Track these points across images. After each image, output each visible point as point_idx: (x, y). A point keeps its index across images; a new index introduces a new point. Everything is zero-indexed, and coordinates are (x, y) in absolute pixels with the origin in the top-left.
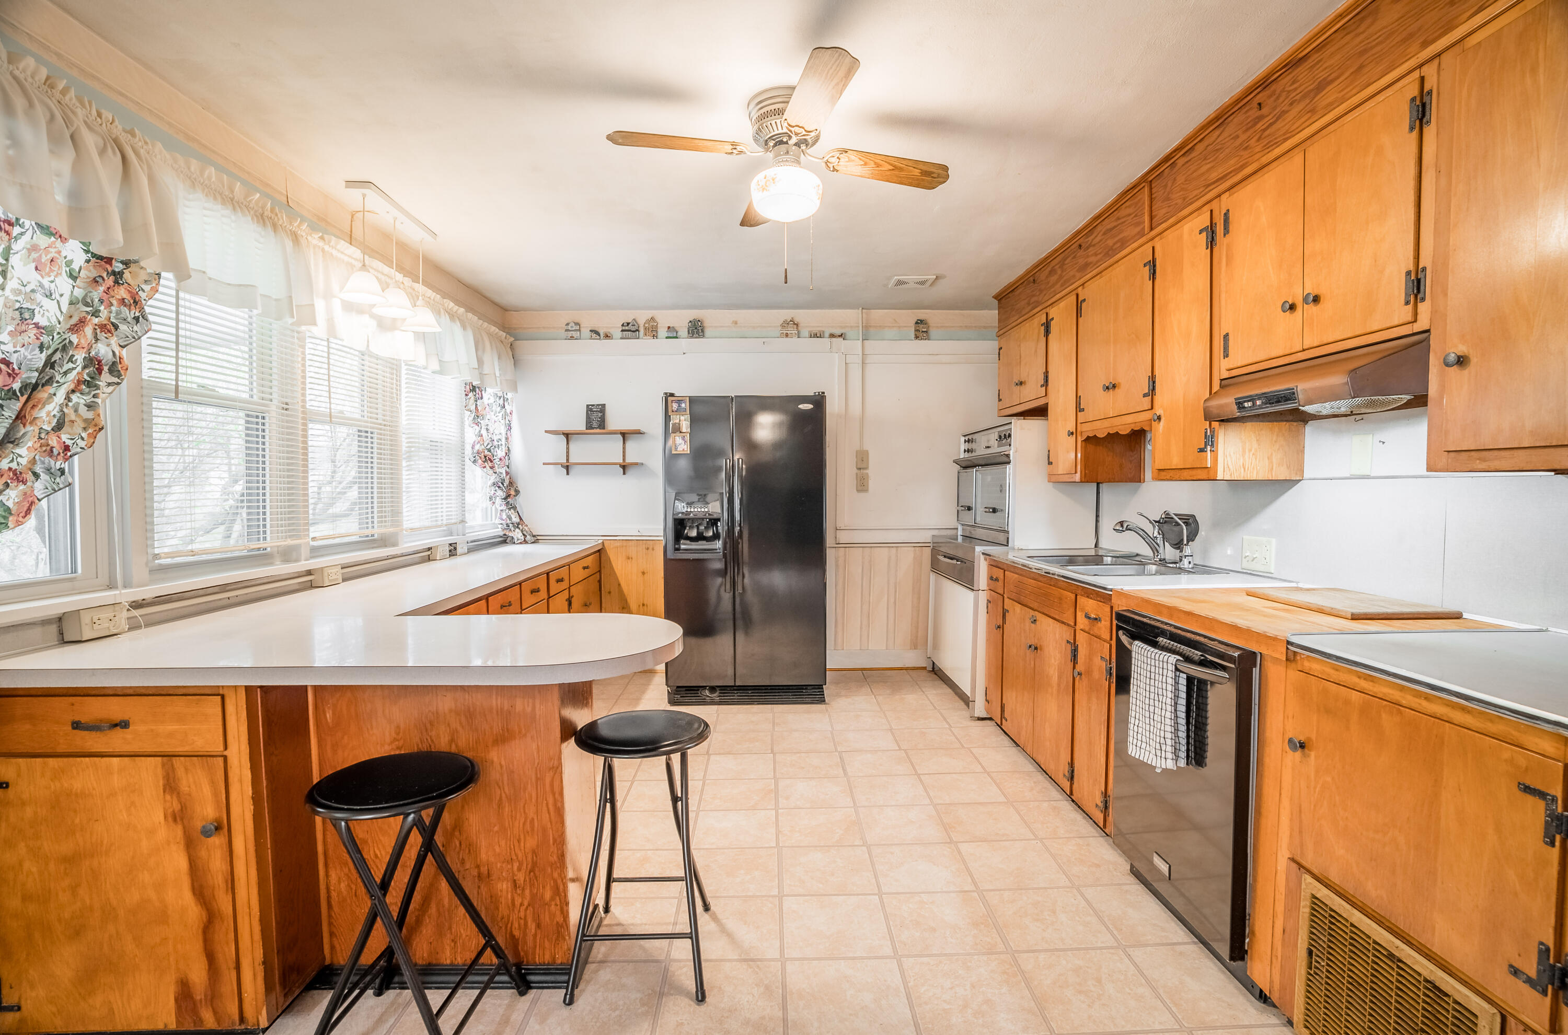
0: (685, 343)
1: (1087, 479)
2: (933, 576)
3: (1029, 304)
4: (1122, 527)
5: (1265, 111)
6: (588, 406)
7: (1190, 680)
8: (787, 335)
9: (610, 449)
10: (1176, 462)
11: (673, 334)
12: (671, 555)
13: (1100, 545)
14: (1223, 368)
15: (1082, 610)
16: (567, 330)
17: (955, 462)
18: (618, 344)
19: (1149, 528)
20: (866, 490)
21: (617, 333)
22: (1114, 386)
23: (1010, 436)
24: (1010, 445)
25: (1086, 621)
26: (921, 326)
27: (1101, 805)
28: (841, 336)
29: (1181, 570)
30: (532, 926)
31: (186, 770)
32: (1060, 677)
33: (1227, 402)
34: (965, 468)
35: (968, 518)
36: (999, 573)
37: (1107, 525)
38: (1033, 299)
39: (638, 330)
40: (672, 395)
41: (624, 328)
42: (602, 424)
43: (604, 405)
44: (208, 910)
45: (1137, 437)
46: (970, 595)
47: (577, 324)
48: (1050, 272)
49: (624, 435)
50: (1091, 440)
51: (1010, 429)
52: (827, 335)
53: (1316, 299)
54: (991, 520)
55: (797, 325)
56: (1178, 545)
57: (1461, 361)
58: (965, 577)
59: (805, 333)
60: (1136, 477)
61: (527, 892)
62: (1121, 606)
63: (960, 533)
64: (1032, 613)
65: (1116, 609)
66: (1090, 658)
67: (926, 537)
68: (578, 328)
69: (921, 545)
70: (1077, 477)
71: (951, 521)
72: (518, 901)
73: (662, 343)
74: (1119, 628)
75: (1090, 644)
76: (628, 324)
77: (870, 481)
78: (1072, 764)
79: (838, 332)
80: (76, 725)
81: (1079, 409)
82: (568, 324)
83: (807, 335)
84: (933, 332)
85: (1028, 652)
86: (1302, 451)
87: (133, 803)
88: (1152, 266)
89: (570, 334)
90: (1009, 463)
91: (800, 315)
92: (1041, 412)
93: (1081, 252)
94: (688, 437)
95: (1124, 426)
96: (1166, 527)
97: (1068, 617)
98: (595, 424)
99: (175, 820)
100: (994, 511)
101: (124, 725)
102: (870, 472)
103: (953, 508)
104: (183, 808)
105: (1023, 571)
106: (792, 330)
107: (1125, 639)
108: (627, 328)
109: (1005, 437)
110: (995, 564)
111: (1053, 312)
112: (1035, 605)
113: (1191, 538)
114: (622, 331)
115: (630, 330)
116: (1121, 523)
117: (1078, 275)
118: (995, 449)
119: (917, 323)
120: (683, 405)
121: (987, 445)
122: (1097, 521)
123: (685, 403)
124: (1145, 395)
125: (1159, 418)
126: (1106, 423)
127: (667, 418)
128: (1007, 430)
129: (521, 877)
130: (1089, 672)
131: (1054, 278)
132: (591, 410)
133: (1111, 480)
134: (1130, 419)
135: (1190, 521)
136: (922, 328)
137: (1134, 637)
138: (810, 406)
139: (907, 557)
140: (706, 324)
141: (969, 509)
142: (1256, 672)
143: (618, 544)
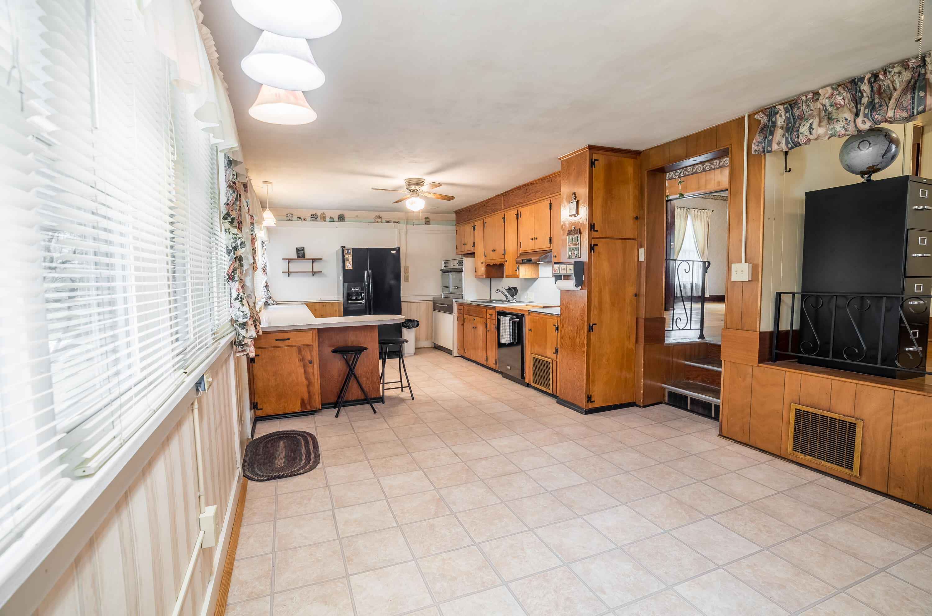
0: (337, 223)
1: (487, 277)
2: (434, 313)
3: (467, 218)
4: (498, 291)
5: (527, 191)
6: (297, 248)
7: (513, 322)
8: (377, 222)
9: (306, 266)
10: (511, 273)
11: (332, 220)
12: (345, 306)
13: (491, 298)
14: (521, 250)
15: (488, 313)
16: (287, 217)
17: (441, 270)
18: (310, 223)
19: (505, 291)
20: (408, 281)
21: (309, 218)
22: (495, 251)
23: (463, 263)
24: (463, 266)
25: (489, 316)
26: (427, 219)
27: (494, 363)
28: (398, 222)
29: (513, 302)
30: (371, 388)
31: (304, 349)
32: (483, 334)
33: (520, 259)
34: (444, 272)
35: (446, 291)
36: (461, 307)
37: (493, 291)
38: (469, 217)
39: (317, 218)
40: (344, 247)
41: (312, 217)
42: (304, 257)
43: (304, 248)
44: (308, 381)
45: (501, 266)
46: (451, 316)
47: (292, 214)
48: (475, 210)
49: (314, 261)
50: (488, 266)
51: (463, 260)
52: (392, 222)
53: (536, 238)
54: (457, 291)
55: (381, 218)
56: (512, 296)
57: (555, 256)
58: (448, 309)
59: (384, 221)
60: (501, 277)
61: (370, 380)
62: (498, 310)
63: (443, 296)
64: (473, 317)
65: (497, 310)
66: (491, 325)
67: (431, 298)
68: (292, 216)
69: (429, 302)
70: (485, 277)
71: (439, 292)
72: (368, 382)
73: (327, 223)
74: (497, 315)
75: (490, 322)
76: (313, 215)
77: (409, 278)
78: (487, 357)
79: (397, 221)
80: (277, 340)
81: (485, 256)
82: (287, 214)
83: (385, 222)
84: (431, 222)
85: (473, 329)
86: (539, 271)
87: (290, 358)
88: (504, 218)
89: (289, 218)
90: (463, 271)
91: (382, 214)
92: (472, 254)
93: (485, 207)
94: (351, 263)
95: (498, 262)
96: (509, 291)
97: (484, 316)
98: (301, 256)
99: (301, 361)
100: (458, 288)
101: (288, 339)
102: (410, 274)
103: (440, 287)
104: (303, 358)
105: (470, 305)
106: (379, 220)
107: (499, 317)
108: (313, 217)
109: (461, 263)
110: (460, 304)
111: (476, 224)
112: (474, 315)
113: (516, 294)
114: (311, 218)
115: (314, 217)
116: (497, 290)
117: (484, 214)
118: (457, 267)
119: (425, 218)
120: (349, 251)
121: (454, 265)
122: (490, 290)
123: (350, 250)
124: (503, 254)
125: (506, 261)
126: (493, 261)
127: (343, 256)
128: (461, 261)
129: (369, 376)
130: (491, 329)
131: (476, 212)
132: (299, 250)
133: (494, 277)
134: (499, 260)
135: (516, 289)
136: (427, 220)
137: (500, 316)
138: (395, 252)
139: (424, 306)
140: (345, 216)
141: (447, 287)
142: (524, 318)
143: (311, 304)
